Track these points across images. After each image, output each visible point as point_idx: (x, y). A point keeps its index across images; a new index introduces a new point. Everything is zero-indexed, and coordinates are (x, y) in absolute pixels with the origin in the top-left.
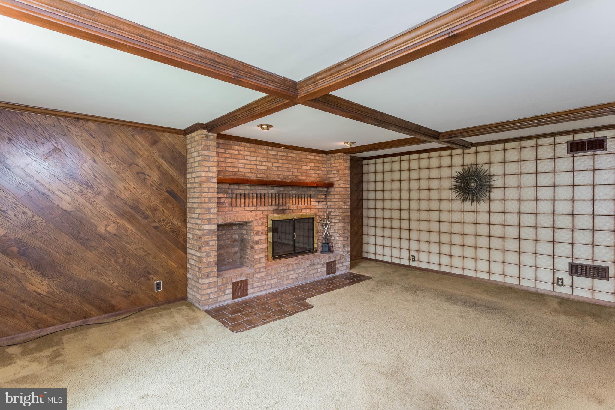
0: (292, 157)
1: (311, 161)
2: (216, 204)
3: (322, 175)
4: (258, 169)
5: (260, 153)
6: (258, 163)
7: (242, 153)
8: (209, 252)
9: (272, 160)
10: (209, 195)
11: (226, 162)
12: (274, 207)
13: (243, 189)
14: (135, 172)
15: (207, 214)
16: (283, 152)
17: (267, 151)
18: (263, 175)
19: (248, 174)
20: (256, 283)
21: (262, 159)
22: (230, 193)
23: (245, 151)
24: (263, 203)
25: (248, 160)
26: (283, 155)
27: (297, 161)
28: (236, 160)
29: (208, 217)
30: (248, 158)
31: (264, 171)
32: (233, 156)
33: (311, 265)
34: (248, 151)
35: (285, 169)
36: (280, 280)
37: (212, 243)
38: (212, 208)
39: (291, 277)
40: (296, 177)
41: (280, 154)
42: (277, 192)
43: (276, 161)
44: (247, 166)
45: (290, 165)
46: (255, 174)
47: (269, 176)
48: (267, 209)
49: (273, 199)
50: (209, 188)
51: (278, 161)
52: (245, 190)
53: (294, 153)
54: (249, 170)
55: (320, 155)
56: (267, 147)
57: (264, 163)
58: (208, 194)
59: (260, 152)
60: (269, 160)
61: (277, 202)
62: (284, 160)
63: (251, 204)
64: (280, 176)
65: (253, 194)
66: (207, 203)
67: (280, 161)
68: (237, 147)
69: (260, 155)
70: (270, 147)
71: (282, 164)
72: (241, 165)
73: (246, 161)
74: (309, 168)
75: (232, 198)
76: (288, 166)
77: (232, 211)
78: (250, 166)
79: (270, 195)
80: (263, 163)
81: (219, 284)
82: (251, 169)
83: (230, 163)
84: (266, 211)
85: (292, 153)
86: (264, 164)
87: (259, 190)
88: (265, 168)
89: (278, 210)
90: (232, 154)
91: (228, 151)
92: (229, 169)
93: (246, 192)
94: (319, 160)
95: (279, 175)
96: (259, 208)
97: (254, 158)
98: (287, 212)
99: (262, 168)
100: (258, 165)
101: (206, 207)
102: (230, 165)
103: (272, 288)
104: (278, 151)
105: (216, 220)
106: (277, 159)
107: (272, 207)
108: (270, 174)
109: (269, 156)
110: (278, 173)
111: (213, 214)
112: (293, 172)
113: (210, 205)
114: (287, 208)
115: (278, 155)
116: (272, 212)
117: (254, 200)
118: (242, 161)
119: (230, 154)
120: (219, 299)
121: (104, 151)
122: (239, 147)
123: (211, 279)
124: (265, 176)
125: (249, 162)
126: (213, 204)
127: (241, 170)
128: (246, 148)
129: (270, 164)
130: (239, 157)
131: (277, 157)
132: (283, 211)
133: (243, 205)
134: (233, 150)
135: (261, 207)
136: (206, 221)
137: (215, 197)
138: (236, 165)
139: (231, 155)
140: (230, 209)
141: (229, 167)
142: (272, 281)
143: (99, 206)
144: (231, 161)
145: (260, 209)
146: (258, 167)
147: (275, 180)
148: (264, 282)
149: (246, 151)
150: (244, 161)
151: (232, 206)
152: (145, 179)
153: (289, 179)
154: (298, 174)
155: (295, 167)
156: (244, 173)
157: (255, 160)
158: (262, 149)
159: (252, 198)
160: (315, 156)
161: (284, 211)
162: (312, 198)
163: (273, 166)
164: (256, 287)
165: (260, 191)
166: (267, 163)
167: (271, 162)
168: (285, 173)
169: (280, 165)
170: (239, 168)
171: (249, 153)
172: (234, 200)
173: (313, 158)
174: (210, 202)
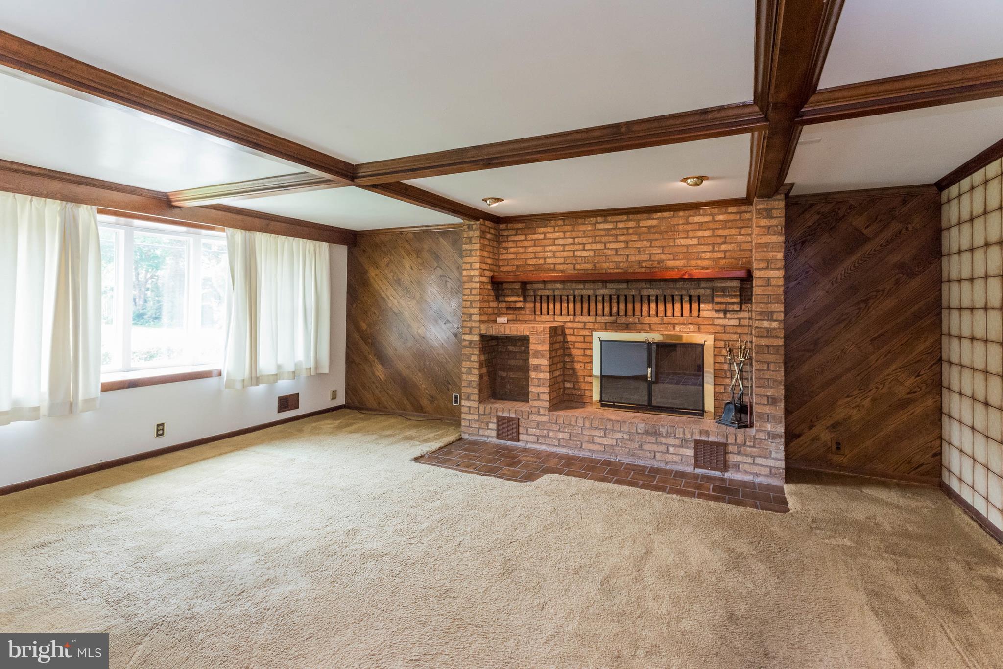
0: (649, 227)
1: (701, 226)
2: (478, 309)
3: (739, 253)
4: (577, 257)
5: (580, 231)
6: (577, 247)
7: (550, 236)
8: (470, 369)
9: (604, 239)
10: (471, 298)
11: (526, 252)
12: (607, 318)
13: (550, 289)
14: (439, 275)
15: (467, 321)
16: (628, 220)
17: (595, 225)
18: (587, 265)
19: (560, 266)
20: (533, 428)
21: (585, 240)
22: (531, 296)
23: (555, 232)
24: (585, 310)
25: (559, 245)
26: (627, 226)
27: (661, 233)
28: (541, 248)
29: (468, 326)
30: (561, 242)
31: (589, 258)
32: (536, 243)
33: (646, 432)
34: (560, 232)
35: (633, 251)
36: (576, 439)
37: (474, 358)
38: (474, 314)
39: (597, 440)
40: (659, 263)
41: (620, 225)
42: (613, 292)
43: (611, 239)
44: (558, 254)
45: (645, 242)
46: (572, 266)
47: (598, 265)
48: (593, 320)
49: (605, 304)
50: (471, 289)
51: (616, 238)
52: (554, 290)
53: (654, 219)
54: (562, 260)
55: (731, 209)
56: (593, 220)
57: (589, 245)
58: (470, 296)
59: (580, 229)
60: (598, 239)
61: (615, 310)
62: (631, 234)
63: (564, 312)
64: (621, 265)
65: (568, 296)
66: (468, 308)
67: (621, 238)
68: (542, 229)
69: (580, 234)
70: (599, 218)
71: (627, 242)
72: (549, 254)
73: (557, 247)
74: (695, 241)
75: (535, 302)
76: (639, 244)
77: (534, 320)
78: (565, 254)
79: (600, 298)
80: (586, 245)
81: (482, 412)
82: (565, 258)
83: (532, 254)
84: (592, 324)
85: (650, 219)
86: (588, 247)
87: (579, 289)
88: (591, 253)
89: (616, 323)
90: (535, 240)
91: (529, 237)
92: (530, 262)
93: (557, 293)
94: (726, 221)
95: (617, 263)
96: (579, 318)
97: (570, 241)
98: (635, 327)
99: (584, 254)
100: (577, 250)
101: (468, 313)
102: (532, 255)
103: (559, 446)
104: (617, 222)
105: (478, 329)
106: (613, 235)
107: (603, 318)
108: (599, 262)
109: (597, 233)
110: (617, 260)
111: (475, 321)
112: (650, 254)
113: (472, 311)
114: (637, 321)
115: (616, 228)
116: (603, 325)
117: (569, 305)
118: (551, 248)
119: (532, 240)
120: (481, 432)
121: (418, 257)
122: (545, 228)
123: (472, 402)
124: (589, 266)
125: (561, 248)
126: (475, 310)
127: (549, 261)
128: (557, 228)
129: (599, 246)
130: (546, 242)
131: (614, 232)
132: (627, 327)
133: (551, 312)
134: (536, 234)
135: (581, 317)
136: (468, 331)
137: (477, 301)
138: (541, 255)
139: (533, 242)
140: (532, 317)
141: (531, 259)
142: (560, 435)
143: (413, 309)
144: (534, 251)
145: (580, 320)
146: (578, 254)
147: (609, 271)
148: (545, 432)
149: (558, 232)
150: (554, 248)
151: (535, 314)
152: (446, 281)
153: (642, 267)
154: (663, 257)
155: (657, 244)
156: (553, 266)
157: (571, 244)
158: (584, 224)
159: (566, 302)
160: (713, 215)
161: (630, 326)
162: (704, 303)
163: (605, 248)
164: (531, 435)
165: (579, 291)
166: (593, 245)
167: (602, 242)
168: (632, 258)
169: (622, 245)
170: (545, 258)
171: (561, 235)
172: (538, 305)
173: (707, 219)
174: (471, 307)
